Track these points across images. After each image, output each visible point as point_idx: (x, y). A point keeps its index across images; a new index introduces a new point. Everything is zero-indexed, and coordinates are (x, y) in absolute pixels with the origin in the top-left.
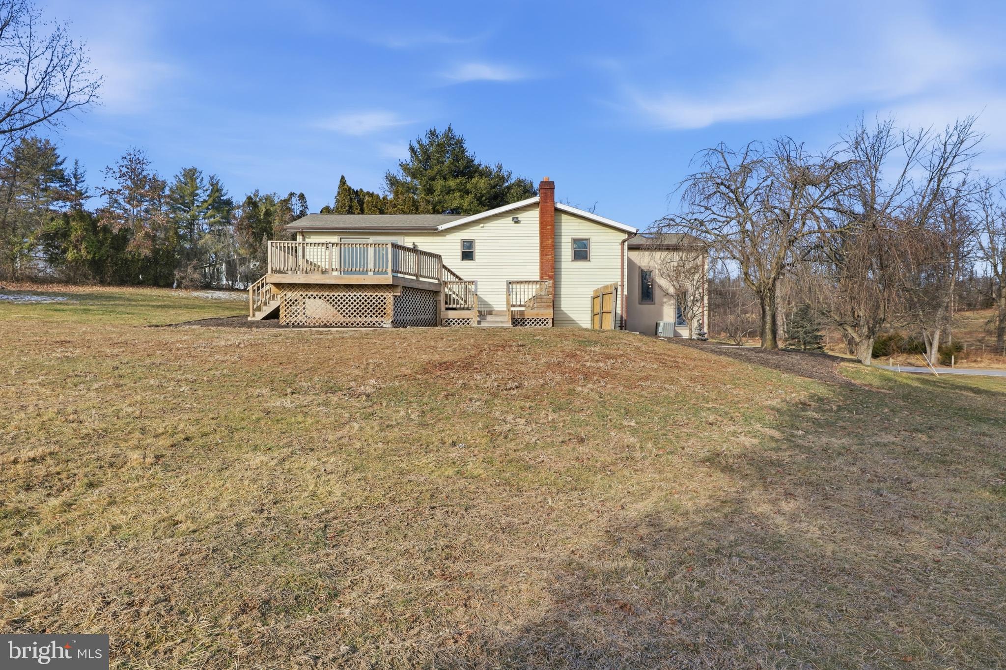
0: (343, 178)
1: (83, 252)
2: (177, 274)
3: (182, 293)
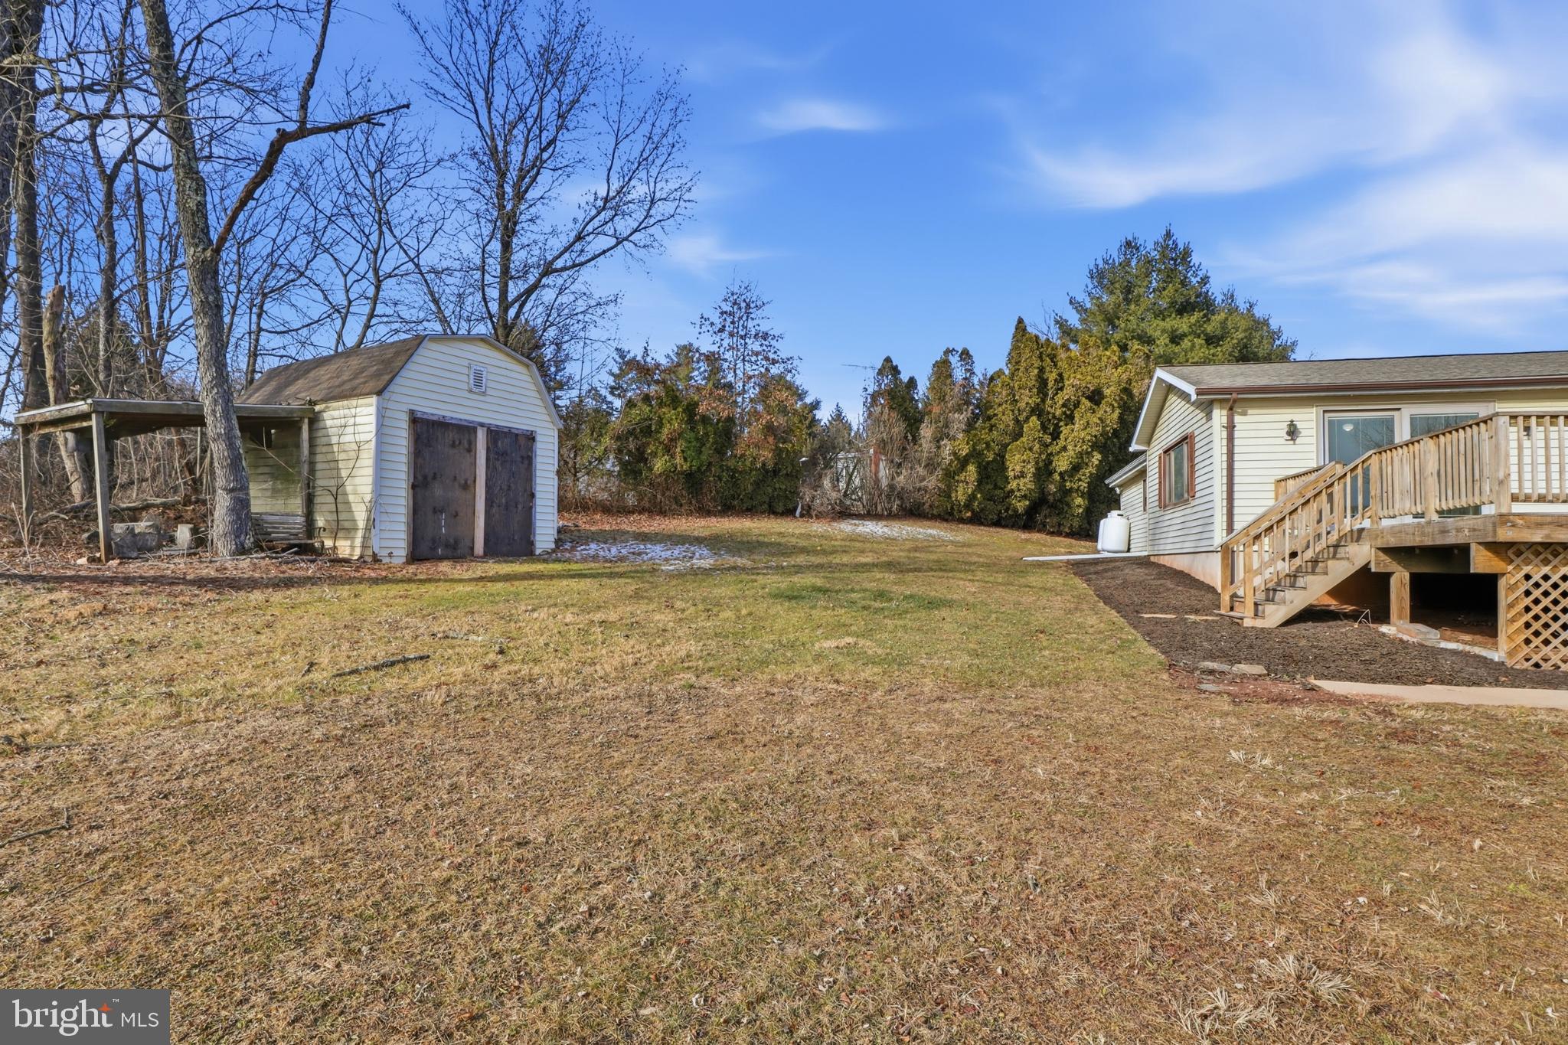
0: (1020, 321)
1: (678, 460)
2: (807, 493)
3: (817, 527)
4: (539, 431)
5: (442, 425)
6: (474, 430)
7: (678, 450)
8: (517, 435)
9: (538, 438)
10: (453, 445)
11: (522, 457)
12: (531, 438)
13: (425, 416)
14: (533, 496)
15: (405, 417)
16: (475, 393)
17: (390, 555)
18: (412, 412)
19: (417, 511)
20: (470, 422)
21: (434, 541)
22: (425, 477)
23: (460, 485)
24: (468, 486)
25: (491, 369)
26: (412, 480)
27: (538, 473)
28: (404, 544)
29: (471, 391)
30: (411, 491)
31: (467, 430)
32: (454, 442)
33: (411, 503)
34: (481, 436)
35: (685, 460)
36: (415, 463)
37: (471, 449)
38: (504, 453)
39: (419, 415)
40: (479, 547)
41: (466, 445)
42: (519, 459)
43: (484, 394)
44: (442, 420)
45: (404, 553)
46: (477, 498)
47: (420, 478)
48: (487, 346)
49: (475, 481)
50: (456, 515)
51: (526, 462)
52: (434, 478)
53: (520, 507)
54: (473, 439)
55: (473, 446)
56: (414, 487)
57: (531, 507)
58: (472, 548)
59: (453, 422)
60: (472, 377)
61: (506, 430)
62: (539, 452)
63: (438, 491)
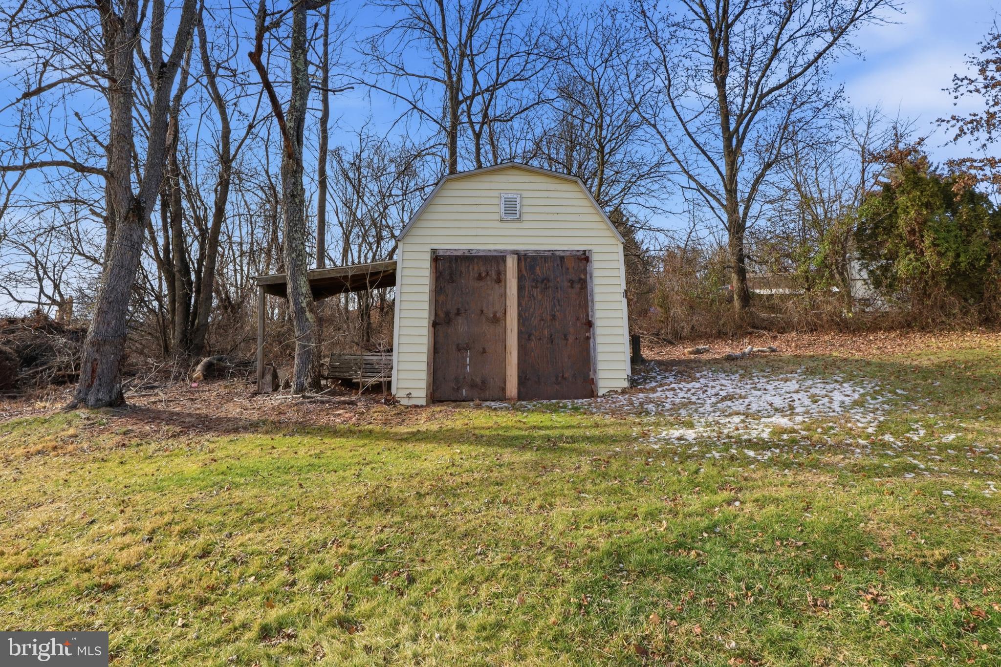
4: (595, 249)
5: (468, 259)
6: (503, 259)
7: (927, 242)
8: (562, 258)
9: (595, 257)
10: (480, 278)
11: (572, 282)
12: (584, 258)
13: (448, 253)
14: (590, 324)
15: (428, 257)
16: (507, 221)
17: (409, 396)
18: (434, 251)
19: (437, 350)
20: (501, 251)
21: (457, 379)
22: (447, 314)
23: (487, 319)
24: (498, 320)
25: (525, 194)
26: (433, 318)
27: (597, 298)
28: (423, 384)
29: (502, 221)
30: (432, 329)
31: (496, 260)
32: (480, 275)
33: (432, 340)
34: (511, 264)
35: (941, 255)
36: (436, 301)
37: (500, 279)
38: (546, 280)
39: (441, 253)
40: (512, 388)
41: (494, 276)
42: (566, 284)
43: (519, 220)
44: (467, 254)
45: (423, 393)
46: (508, 332)
47: (442, 315)
48: (522, 173)
49: (505, 313)
50: (484, 351)
51: (577, 286)
52: (458, 314)
53: (571, 339)
54: (502, 268)
55: (502, 277)
56: (435, 325)
57: (588, 338)
58: (504, 389)
59: (480, 254)
60: (503, 206)
61: (550, 254)
62: (596, 273)
63: (461, 327)
